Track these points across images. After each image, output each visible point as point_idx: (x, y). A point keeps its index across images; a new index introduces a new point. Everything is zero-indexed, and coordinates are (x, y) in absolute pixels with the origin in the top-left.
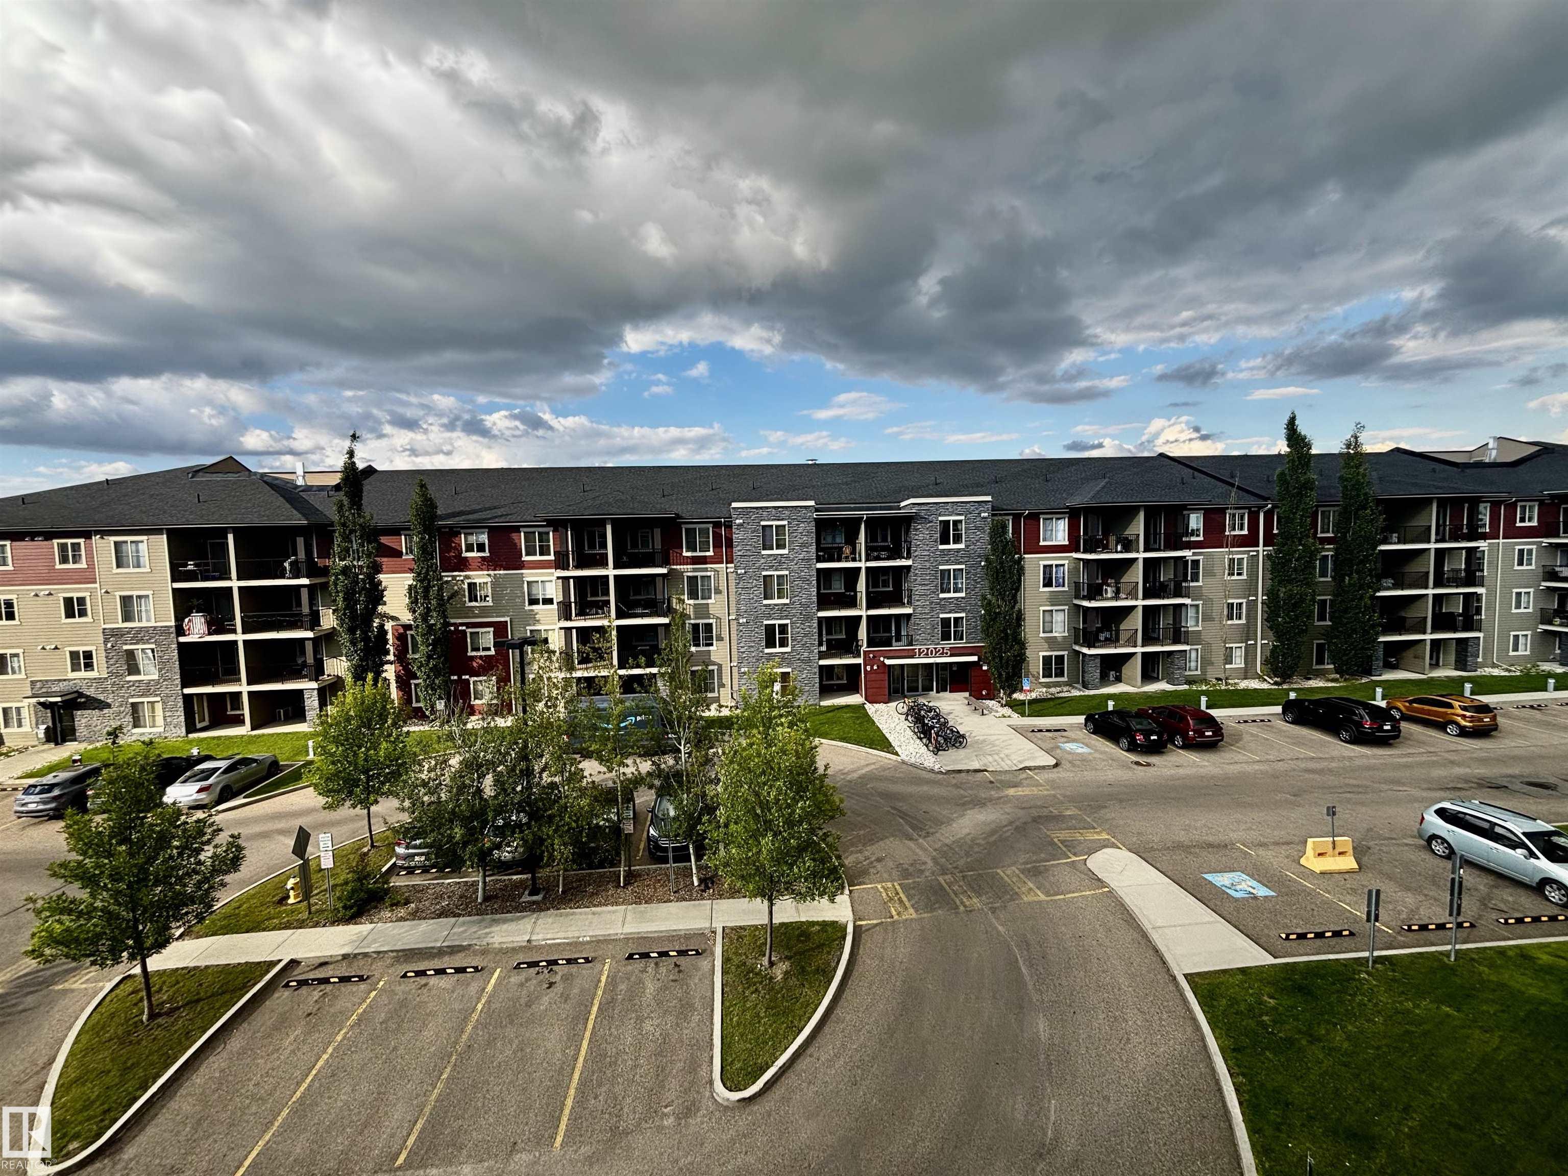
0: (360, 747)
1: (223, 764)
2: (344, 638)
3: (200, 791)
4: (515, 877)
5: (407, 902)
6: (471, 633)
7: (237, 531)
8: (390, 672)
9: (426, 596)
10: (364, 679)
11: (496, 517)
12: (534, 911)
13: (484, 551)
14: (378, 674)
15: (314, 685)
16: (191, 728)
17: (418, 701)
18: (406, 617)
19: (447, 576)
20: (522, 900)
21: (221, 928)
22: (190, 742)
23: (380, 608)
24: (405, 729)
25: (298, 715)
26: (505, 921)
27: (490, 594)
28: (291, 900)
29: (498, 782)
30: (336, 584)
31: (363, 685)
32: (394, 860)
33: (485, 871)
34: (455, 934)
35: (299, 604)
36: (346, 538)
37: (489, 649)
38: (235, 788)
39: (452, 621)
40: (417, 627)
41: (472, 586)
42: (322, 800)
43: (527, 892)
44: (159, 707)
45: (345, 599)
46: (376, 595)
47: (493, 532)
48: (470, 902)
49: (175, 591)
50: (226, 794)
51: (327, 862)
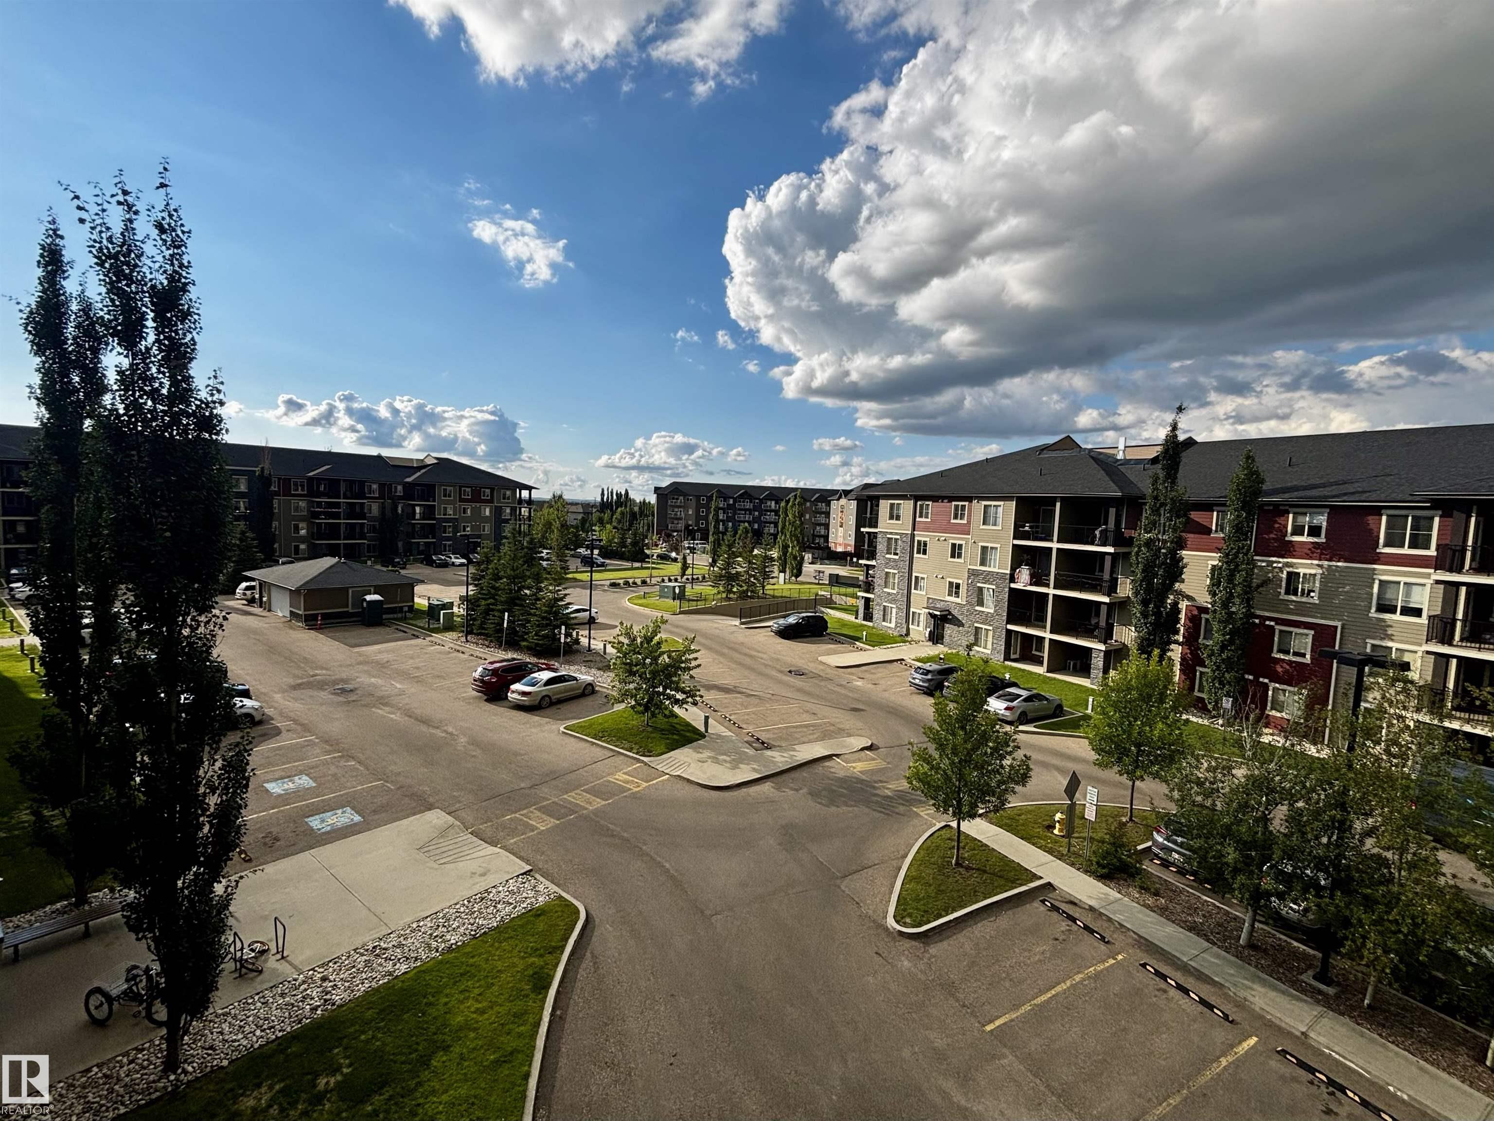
0: (1136, 720)
1: (1025, 694)
2: (1136, 610)
3: (1007, 709)
4: (1296, 944)
5: (1157, 894)
6: (1281, 631)
7: (1063, 500)
8: (1176, 653)
9: (1231, 579)
10: (1149, 654)
11: (1345, 494)
12: (1318, 1002)
13: (1318, 535)
14: (1164, 651)
15: (1102, 647)
16: (1007, 658)
17: (1201, 690)
18: (1204, 599)
19: (1261, 561)
20: (1303, 977)
21: (1006, 824)
22: (1006, 667)
23: (1177, 585)
24: (1184, 717)
25: (1084, 670)
26: (1275, 988)
27: (1317, 590)
28: (1056, 832)
29: (1294, 818)
30: (1137, 554)
31: (1148, 659)
32: (1150, 844)
33: (1255, 913)
34: (1204, 959)
35: (1102, 570)
36: (1156, 511)
37: (1304, 655)
38: (1030, 716)
39: (1259, 612)
40: (1215, 611)
41: (1293, 577)
42: (1093, 756)
43: (1310, 973)
44: (991, 634)
45: (1143, 571)
46: (1175, 571)
47: (1335, 512)
48: (1230, 938)
49: (1014, 545)
50: (1024, 718)
51: (1090, 814)
